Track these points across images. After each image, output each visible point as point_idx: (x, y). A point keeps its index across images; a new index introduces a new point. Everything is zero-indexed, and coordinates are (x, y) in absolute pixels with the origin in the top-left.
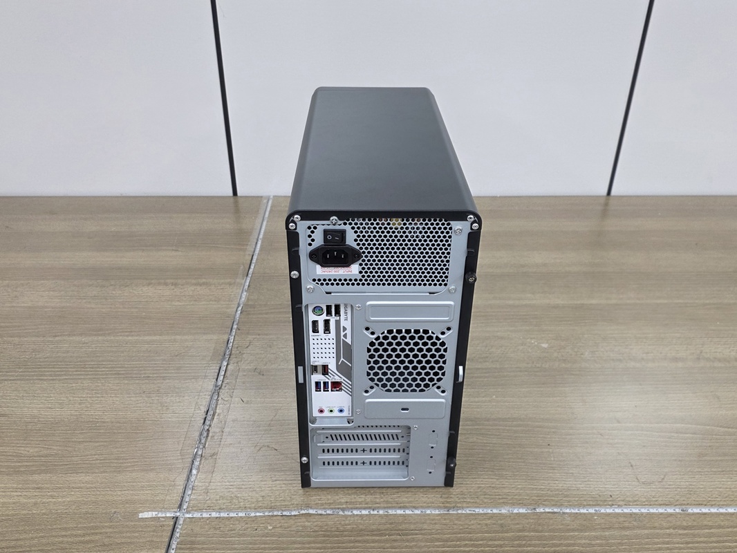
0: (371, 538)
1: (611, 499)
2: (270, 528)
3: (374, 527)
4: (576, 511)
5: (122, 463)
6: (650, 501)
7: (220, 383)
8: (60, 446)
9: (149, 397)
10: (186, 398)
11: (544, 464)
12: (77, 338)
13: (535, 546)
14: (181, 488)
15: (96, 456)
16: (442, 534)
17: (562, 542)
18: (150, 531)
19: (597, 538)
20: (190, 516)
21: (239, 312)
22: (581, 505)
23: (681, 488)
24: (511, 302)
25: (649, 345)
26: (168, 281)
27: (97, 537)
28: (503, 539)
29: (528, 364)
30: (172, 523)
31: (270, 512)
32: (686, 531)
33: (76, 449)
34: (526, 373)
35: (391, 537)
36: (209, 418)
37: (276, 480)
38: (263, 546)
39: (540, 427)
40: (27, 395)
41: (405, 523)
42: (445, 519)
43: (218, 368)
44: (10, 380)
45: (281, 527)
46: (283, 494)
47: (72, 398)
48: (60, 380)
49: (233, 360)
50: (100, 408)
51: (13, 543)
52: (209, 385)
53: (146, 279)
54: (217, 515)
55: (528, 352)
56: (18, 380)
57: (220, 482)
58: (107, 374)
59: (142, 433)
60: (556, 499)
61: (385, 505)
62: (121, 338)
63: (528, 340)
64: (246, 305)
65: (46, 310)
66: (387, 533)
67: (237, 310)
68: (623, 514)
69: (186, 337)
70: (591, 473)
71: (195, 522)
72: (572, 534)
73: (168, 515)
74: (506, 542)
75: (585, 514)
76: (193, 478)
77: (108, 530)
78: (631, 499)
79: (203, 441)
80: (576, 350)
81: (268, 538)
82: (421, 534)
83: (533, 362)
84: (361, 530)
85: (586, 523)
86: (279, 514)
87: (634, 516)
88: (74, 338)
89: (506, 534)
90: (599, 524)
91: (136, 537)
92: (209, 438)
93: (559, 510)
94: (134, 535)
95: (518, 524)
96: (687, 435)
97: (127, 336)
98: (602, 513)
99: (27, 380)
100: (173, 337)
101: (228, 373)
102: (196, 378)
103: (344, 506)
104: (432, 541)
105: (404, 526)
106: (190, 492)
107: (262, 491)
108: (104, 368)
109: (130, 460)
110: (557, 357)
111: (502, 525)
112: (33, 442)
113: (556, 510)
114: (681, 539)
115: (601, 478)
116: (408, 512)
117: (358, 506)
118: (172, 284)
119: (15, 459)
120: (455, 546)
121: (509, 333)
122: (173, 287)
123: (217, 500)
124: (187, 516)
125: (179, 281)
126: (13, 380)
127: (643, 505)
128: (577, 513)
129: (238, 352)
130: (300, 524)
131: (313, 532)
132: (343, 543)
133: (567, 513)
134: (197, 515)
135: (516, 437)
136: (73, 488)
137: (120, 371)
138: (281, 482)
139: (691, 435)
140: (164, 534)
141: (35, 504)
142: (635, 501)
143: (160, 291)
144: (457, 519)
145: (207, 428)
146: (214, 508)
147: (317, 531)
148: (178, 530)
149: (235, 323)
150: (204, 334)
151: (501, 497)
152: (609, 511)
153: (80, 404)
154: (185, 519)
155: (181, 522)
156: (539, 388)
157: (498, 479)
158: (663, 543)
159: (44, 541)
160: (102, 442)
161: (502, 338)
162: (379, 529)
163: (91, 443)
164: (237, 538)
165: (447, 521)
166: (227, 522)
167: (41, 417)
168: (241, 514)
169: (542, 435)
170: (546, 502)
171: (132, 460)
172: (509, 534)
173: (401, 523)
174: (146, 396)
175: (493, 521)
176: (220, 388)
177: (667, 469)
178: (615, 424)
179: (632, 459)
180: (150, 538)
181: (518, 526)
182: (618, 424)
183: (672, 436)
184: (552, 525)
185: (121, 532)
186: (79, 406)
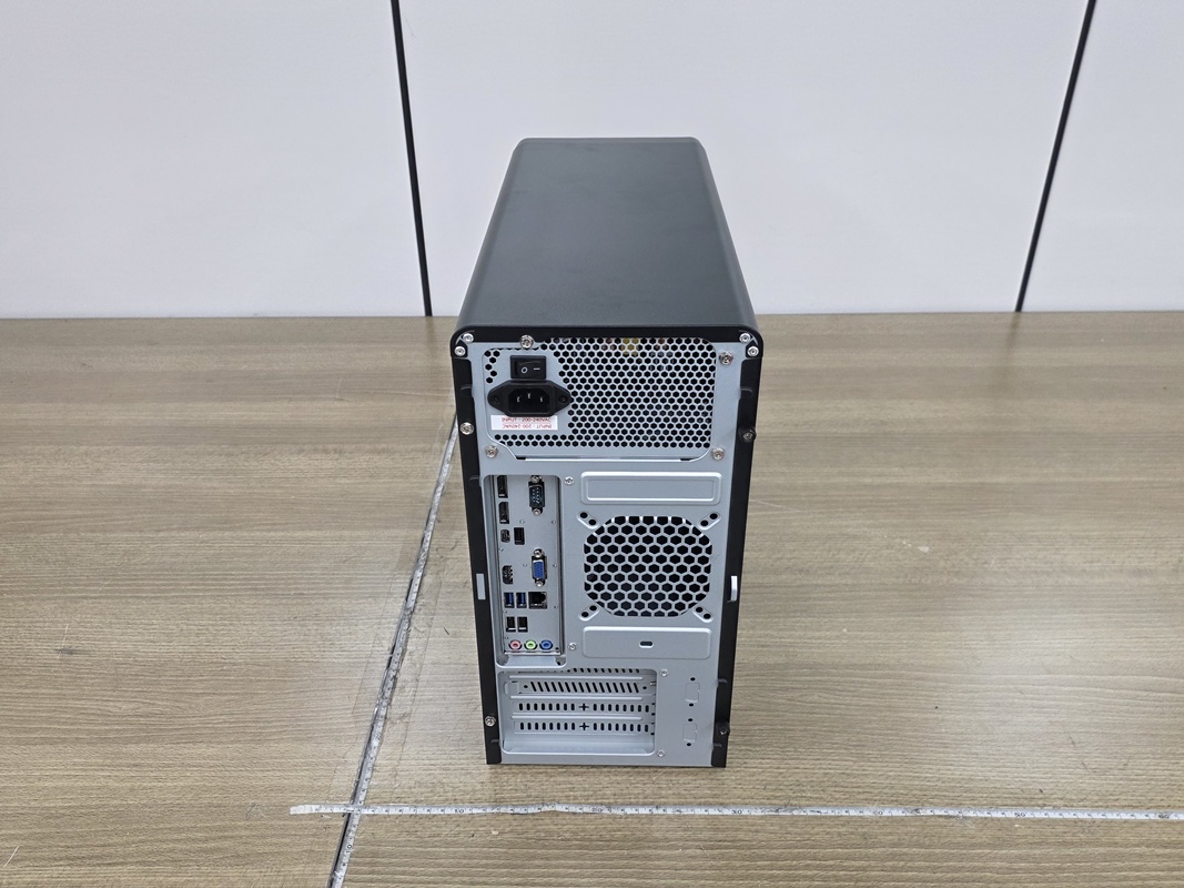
0: (654, 852)
1: (1041, 796)
2: (494, 833)
3: (657, 835)
4: (985, 815)
5: (264, 728)
6: (1106, 801)
7: (411, 604)
8: (168, 700)
9: (302, 626)
10: (361, 627)
11: (930, 739)
12: (194, 534)
13: (919, 869)
14: (356, 768)
15: (222, 717)
16: (768, 848)
17: (963, 864)
18: (308, 835)
19: (1021, 858)
20: (370, 812)
21: (439, 494)
22: (993, 806)
23: (1157, 781)
24: (868, 480)
25: (1093, 549)
26: (330, 447)
27: (226, 844)
28: (868, 857)
29: (898, 578)
30: (342, 823)
31: (493, 808)
32: (1168, 850)
33: (193, 706)
34: (895, 593)
35: (688, 851)
36: (396, 658)
38: (484, 861)
39: (921, 679)
40: (116, 621)
41: (710, 830)
42: (772, 825)
43: (408, 581)
44: (92, 598)
45: (511, 832)
46: (514, 780)
47: (184, 627)
48: (166, 598)
49: (431, 569)
50: (227, 641)
51: (98, 851)
52: (396, 608)
53: (297, 444)
54: (412, 812)
55: (898, 560)
56: (102, 597)
57: (414, 759)
58: (237, 590)
59: (293, 681)
60: (951, 794)
61: (676, 801)
62: (258, 534)
63: (898, 540)
64: (448, 484)
65: (143, 490)
66: (681, 844)
67: (435, 492)
68: (1061, 820)
69: (359, 533)
70: (1007, 754)
71: (377, 823)
72: (979, 852)
73: (336, 810)
74: (873, 863)
75: (999, 819)
76: (373, 753)
77: (244, 833)
78: (1074, 797)
79: (388, 694)
80: (975, 557)
81: (492, 850)
82: (735, 847)
83: (906, 576)
84: (639, 840)
85: (1003, 834)
86: (509, 810)
87: (1080, 825)
88: (187, 533)
89: (872, 851)
90: (1025, 836)
91: (287, 845)
92: (397, 689)
93: (956, 813)
94: (284, 841)
95: (890, 834)
96: (1164, 694)
97: (268, 531)
98: (1028, 819)
99: (117, 598)
100: (338, 533)
101: (424, 589)
102: (374, 596)
103: (612, 801)
104: (751, 858)
105: (706, 835)
106: (368, 775)
107: (480, 775)
108: (232, 580)
109: (275, 724)
110: (945, 568)
111: (864, 834)
112: (127, 694)
113: (951, 813)
114: (1160, 862)
115: (1024, 762)
116: (713, 812)
117: (632, 800)
118: (335, 451)
119: (101, 720)
120: (790, 868)
121: (866, 529)
122: (337, 456)
123: (411, 788)
124: (366, 812)
125: (346, 447)
126: (95, 598)
127: (1096, 808)
128: (986, 819)
129: (438, 556)
130: (540, 827)
131: (562, 840)
132: (611, 859)
133: (970, 817)
134: (380, 811)
135: (884, 694)
136: (189, 765)
137: (257, 584)
139: (1169, 695)
140: (330, 839)
141: (132, 789)
142: (1082, 800)
143: (316, 463)
144: (792, 825)
145: (392, 674)
146: (407, 800)
147: (569, 840)
148: (351, 834)
149: (433, 512)
150: (387, 528)
151: (860, 790)
152: (1040, 815)
153: (197, 635)
154: (362, 817)
155: (355, 821)
156: (918, 616)
157: (855, 762)
158: (1131, 869)
159: (146, 848)
160: (232, 694)
161: (855, 537)
162: (667, 840)
163: (215, 697)
164: (444, 850)
165: (776, 828)
166: (427, 824)
167: (139, 656)
168: (449, 811)
169: (924, 693)
170: (935, 800)
171: (279, 724)
172: (876, 851)
173: (701, 830)
174: (299, 625)
175: (851, 830)
176: (412, 613)
177: (1132, 750)
178: (1043, 676)
179: (1074, 732)
180: (309, 848)
181: (890, 837)
182: (1048, 676)
183: (1138, 696)
184: (946, 837)
185: (263, 837)
186: (197, 639)
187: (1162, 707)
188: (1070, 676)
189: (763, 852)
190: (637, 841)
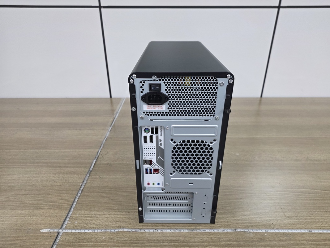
0: (153, 244)
1: (273, 225)
2: (104, 238)
3: (155, 238)
4: (256, 231)
5: (39, 205)
6: (292, 227)
7: (91, 169)
8: (13, 196)
10: (75, 176)
11: (239, 207)
14: (64, 218)
15: (28, 202)
16: (189, 242)
18: (44, 239)
19: (267, 245)
20: (66, 231)
21: (105, 140)
22: (258, 228)
23: (307, 220)
25: (284, 154)
27: (18, 242)
29: (230, 162)
30: (56, 235)
31: (104, 230)
32: (312, 242)
33: (20, 198)
34: (229, 166)
35: (164, 244)
36: (84, 185)
37: (110, 214)
39: (237, 190)
41: (171, 237)
42: (191, 235)
45: (109, 238)
46: (112, 221)
47: (24, 175)
48: (22, 167)
49: (99, 160)
50: (36, 179)
52: (87, 170)
54: (79, 232)
55: (230, 157)
56: (2, 167)
57: (83, 214)
58: (43, 165)
59: (52, 191)
60: (246, 225)
61: (161, 227)
62: (53, 150)
63: (230, 152)
64: (107, 137)
66: (161, 241)
67: (104, 140)
68: (279, 233)
69: (80, 150)
70: (262, 212)
71: (67, 234)
72: (254, 243)
73: (55, 231)
75: (260, 233)
76: (71, 213)
77: (24, 238)
78: (283, 225)
79: (79, 195)
80: (251, 156)
81: (102, 244)
82: (179, 242)
83: (232, 161)
85: (262, 238)
86: (109, 231)
87: (285, 234)
88: (33, 150)
89: (221, 243)
90: (268, 238)
94: (36, 241)
95: (227, 237)
96: (306, 194)
97: (55, 149)
98: (269, 232)
99: (8, 167)
100: (74, 150)
101: (96, 165)
102: (81, 167)
103: (141, 228)
104: (183, 246)
106: (68, 220)
107: (102, 219)
108: (42, 162)
109: (43, 204)
110: (243, 159)
111: (219, 238)
113: (246, 231)
114: (310, 246)
115: (267, 215)
116: (173, 231)
117: (148, 227)
118: (79, 129)
122: (79, 131)
123: (80, 224)
124: (64, 231)
125: (82, 128)
127: (289, 229)
128: (256, 232)
129: (101, 156)
130: (118, 236)
131: (124, 240)
132: (139, 246)
133: (251, 232)
134: (69, 231)
135: (226, 194)
136: (14, 216)
137: (49, 164)
138: (112, 215)
139: (308, 194)
140: (51, 241)
142: (285, 226)
143: (73, 132)
144: (197, 235)
145: (82, 189)
146: (78, 228)
147: (126, 240)
148: (58, 239)
149: (102, 145)
150: (89, 149)
151: (218, 224)
152: (272, 231)
153: (27, 178)
154: (63, 232)
156: (235, 172)
160: (33, 195)
162: (157, 240)
163: (27, 196)
164: (86, 244)
165: (192, 236)
166: (83, 235)
167: (8, 184)
168: (91, 231)
169: (237, 194)
170: (241, 227)
171: (44, 204)
172: (222, 243)
173: (168, 237)
174: (58, 175)
175: (215, 236)
176: (91, 172)
177: (299, 211)
178: (272, 189)
179: (282, 205)
180: (44, 243)
181: (227, 239)
182: (273, 189)
183: (299, 195)
184: (244, 238)
185: (30, 239)
186: (27, 179)
187: (306, 198)
188: (279, 189)
189: (187, 244)
190: (148, 241)
